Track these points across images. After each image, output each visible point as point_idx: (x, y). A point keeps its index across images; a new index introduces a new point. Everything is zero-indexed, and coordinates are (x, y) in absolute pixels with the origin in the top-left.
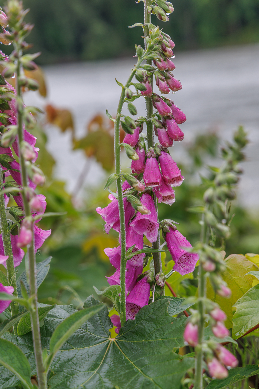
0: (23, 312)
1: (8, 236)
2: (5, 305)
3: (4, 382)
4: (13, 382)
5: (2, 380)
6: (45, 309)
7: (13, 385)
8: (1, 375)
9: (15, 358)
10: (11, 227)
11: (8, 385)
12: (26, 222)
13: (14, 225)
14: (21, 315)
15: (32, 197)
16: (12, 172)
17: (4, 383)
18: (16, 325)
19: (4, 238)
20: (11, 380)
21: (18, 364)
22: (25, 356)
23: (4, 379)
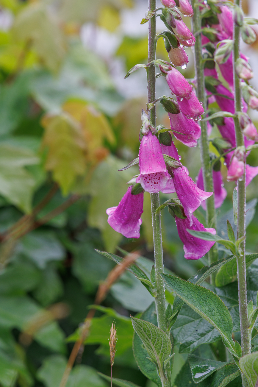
0: (225, 259)
1: (210, 172)
2: (205, 249)
3: (199, 337)
4: (210, 338)
5: (197, 335)
6: (250, 257)
7: (210, 342)
8: (196, 330)
9: (216, 309)
10: (214, 161)
11: (204, 341)
12: (238, 152)
13: (216, 160)
14: (223, 262)
15: (247, 123)
16: (217, 97)
17: (199, 339)
18: (214, 275)
19: (206, 173)
20: (208, 335)
21: (218, 317)
22: (227, 309)
23: (199, 334)
